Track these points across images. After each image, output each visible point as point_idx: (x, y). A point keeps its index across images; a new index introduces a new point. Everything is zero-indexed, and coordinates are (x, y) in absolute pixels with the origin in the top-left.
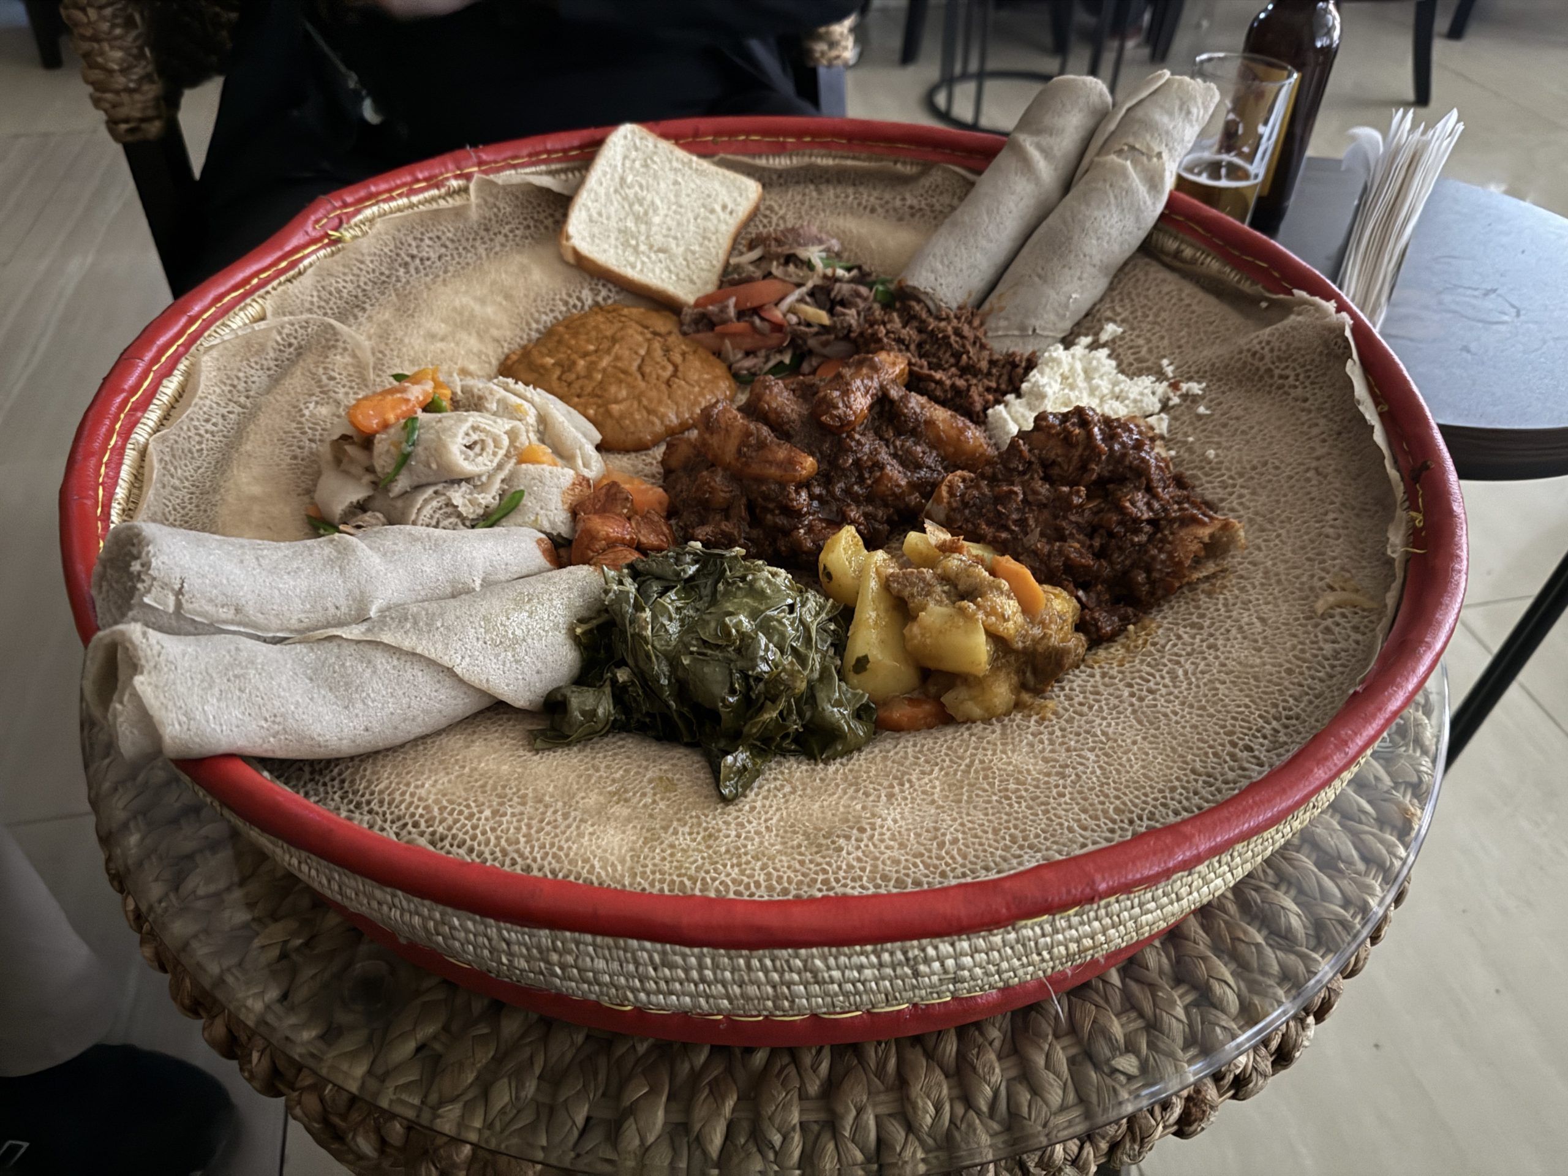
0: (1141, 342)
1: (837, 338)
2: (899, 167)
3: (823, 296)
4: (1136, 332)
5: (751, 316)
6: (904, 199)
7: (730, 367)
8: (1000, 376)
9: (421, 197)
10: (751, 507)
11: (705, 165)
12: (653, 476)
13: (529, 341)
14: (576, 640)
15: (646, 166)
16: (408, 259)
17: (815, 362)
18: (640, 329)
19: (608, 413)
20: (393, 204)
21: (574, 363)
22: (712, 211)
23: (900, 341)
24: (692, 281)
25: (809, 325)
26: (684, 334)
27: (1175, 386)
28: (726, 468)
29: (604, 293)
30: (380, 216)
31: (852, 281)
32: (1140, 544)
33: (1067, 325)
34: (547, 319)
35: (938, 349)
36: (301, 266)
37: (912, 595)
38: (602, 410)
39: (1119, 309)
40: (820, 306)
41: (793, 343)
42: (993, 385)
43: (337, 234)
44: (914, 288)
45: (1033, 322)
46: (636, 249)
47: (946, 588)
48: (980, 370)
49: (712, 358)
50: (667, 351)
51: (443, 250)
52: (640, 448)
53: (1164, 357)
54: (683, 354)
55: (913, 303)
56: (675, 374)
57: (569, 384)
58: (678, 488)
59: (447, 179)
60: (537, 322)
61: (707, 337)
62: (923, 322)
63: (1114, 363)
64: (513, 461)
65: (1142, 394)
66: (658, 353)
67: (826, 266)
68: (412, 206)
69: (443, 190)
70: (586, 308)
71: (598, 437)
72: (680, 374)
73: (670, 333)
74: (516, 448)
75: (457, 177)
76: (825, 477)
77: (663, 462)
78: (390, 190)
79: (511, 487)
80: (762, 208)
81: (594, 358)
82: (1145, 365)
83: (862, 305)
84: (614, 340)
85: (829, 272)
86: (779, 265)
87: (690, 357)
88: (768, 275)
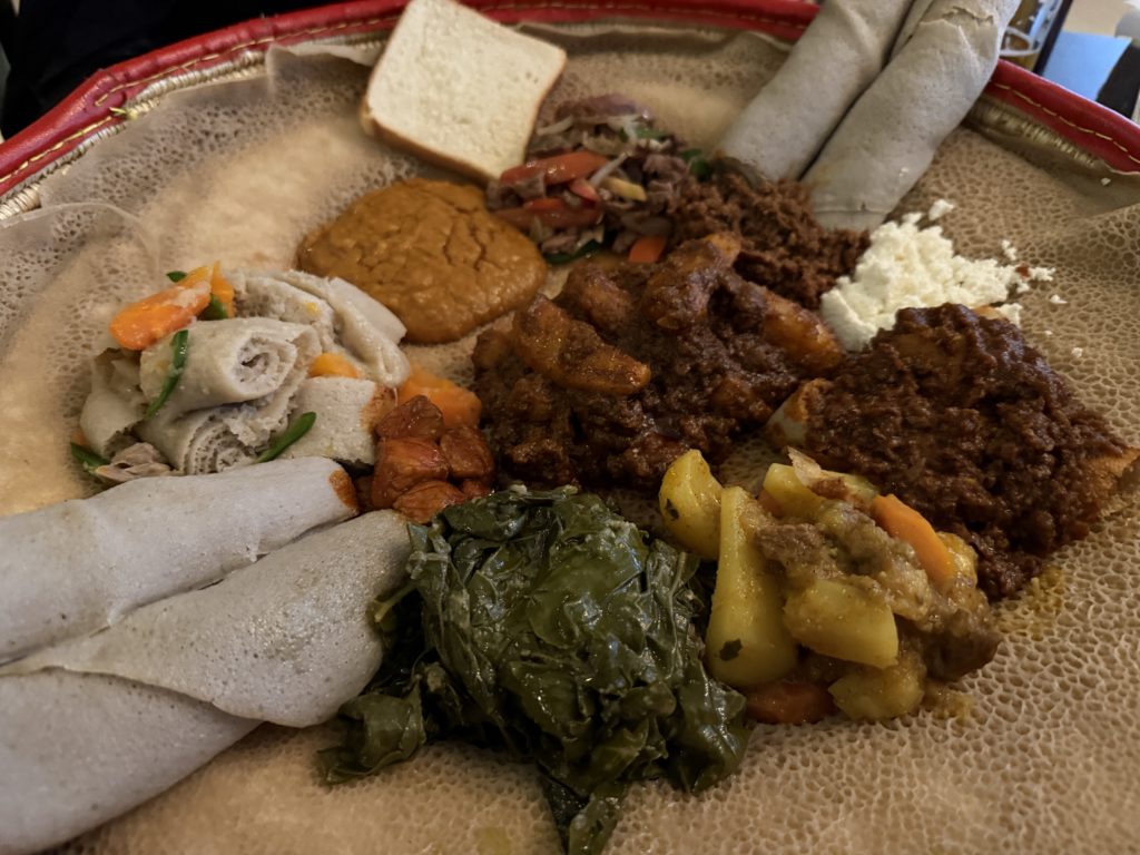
0: (975, 220)
1: (652, 214)
2: (703, 34)
3: (635, 168)
4: (967, 209)
5: (562, 191)
6: (709, 67)
7: (539, 246)
8: (832, 256)
9: (214, 69)
10: (575, 420)
11: (508, 32)
12: (463, 373)
13: (329, 219)
14: (376, 629)
15: (447, 33)
16: (202, 136)
17: (628, 239)
18: (445, 206)
19: (413, 302)
20: (183, 78)
21: (375, 245)
22: (516, 80)
23: (722, 218)
24: (497, 154)
25: (622, 200)
26: (491, 210)
27: (1023, 271)
28: (547, 375)
29: (406, 166)
30: (169, 90)
31: (664, 152)
32: (1043, 479)
33: (895, 201)
34: (347, 195)
35: (764, 227)
36: (81, 147)
37: (792, 560)
38: (406, 298)
39: (946, 185)
40: (633, 180)
41: (606, 222)
42: (825, 266)
43: (120, 111)
44: (734, 160)
45: (862, 197)
46: (438, 120)
47: (834, 551)
48: (811, 250)
49: (521, 237)
50: (473, 231)
51: (239, 126)
52: (448, 339)
53: (1002, 237)
54: (491, 233)
55: (733, 176)
56: (482, 256)
57: (371, 269)
58: (493, 392)
59: (241, 50)
60: (336, 198)
61: (516, 214)
62: (745, 196)
63: (949, 243)
64: (304, 373)
65: (988, 280)
66: (464, 232)
67: (640, 136)
68: (204, 79)
69: (237, 63)
70: (388, 183)
71: (401, 330)
72: (487, 256)
73: (476, 210)
74: (307, 357)
75: (252, 48)
76: (658, 384)
77: (474, 358)
78: (179, 62)
79: (302, 405)
80: (566, 76)
81: (395, 239)
82: (982, 246)
83: (678, 177)
84: (417, 220)
85: (643, 142)
86: (590, 135)
87: (499, 237)
88: (578, 146)
